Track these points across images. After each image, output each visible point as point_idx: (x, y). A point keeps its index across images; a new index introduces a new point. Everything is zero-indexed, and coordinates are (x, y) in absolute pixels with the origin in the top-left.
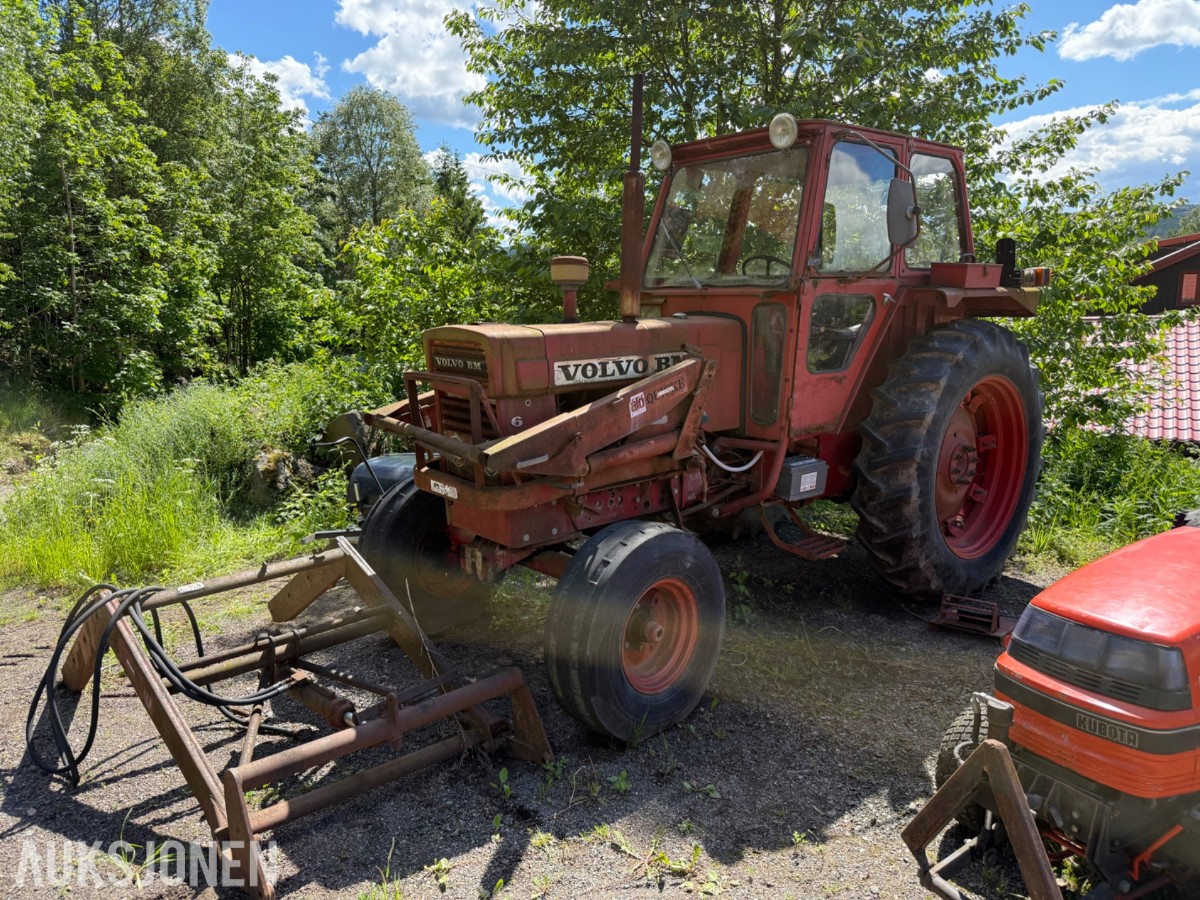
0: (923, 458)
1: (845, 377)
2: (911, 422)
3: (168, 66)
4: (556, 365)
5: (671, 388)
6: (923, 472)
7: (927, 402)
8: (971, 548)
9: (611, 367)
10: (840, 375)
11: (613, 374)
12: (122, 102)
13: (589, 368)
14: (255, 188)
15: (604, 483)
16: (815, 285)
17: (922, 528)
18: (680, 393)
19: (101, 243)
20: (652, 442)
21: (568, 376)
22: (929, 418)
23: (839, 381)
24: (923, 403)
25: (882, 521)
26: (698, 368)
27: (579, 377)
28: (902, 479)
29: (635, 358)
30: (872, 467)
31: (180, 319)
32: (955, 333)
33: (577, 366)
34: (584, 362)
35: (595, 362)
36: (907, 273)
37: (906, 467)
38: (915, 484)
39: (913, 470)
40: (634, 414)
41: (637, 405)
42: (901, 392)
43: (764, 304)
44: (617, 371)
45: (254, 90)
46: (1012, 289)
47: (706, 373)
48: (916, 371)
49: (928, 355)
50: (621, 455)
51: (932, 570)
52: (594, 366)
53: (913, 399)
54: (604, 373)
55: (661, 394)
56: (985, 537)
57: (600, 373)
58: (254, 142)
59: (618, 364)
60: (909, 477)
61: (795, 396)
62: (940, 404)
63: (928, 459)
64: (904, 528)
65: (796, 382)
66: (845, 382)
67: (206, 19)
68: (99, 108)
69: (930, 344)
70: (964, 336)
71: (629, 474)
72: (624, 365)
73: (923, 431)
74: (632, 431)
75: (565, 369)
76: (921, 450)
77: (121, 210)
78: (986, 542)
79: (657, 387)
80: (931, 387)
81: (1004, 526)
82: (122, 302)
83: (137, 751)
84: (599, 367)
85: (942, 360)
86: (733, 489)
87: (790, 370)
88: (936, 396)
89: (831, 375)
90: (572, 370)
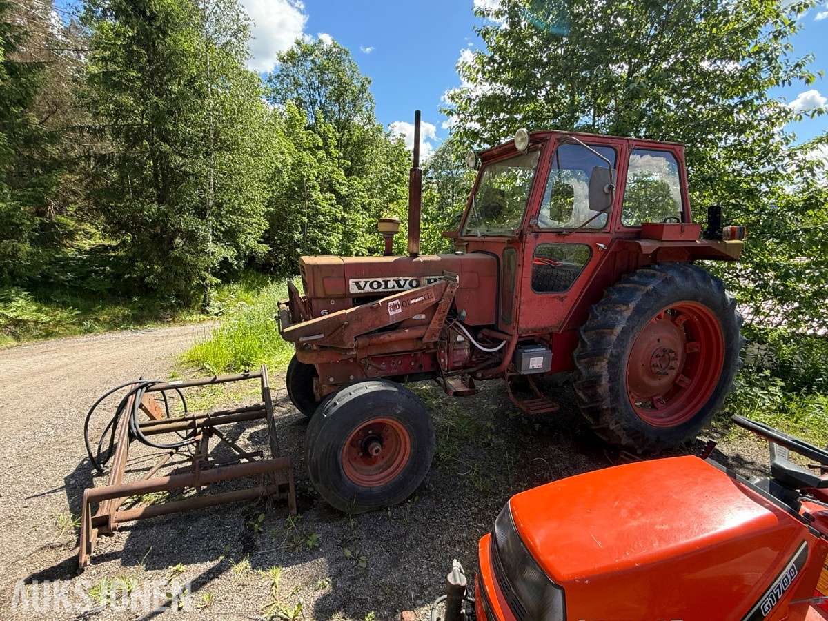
0: (612, 355)
1: (566, 297)
2: (605, 331)
3: (357, 133)
4: (351, 281)
5: (422, 298)
6: (612, 365)
7: (619, 318)
8: (668, 419)
9: (391, 283)
10: (562, 295)
11: (393, 287)
12: (333, 151)
13: (375, 283)
14: (390, 187)
15: (379, 352)
16: (537, 237)
17: (611, 403)
18: (428, 302)
19: (317, 213)
20: (407, 330)
21: (359, 288)
22: (618, 329)
23: (562, 299)
24: (617, 318)
25: (585, 394)
26: (443, 286)
27: (368, 288)
28: (597, 368)
29: (410, 279)
30: (580, 358)
31: (348, 247)
32: (652, 272)
33: (366, 282)
34: (371, 280)
35: (380, 280)
36: (622, 229)
37: (600, 360)
38: (605, 372)
39: (604, 363)
40: (391, 313)
41: (394, 307)
42: (603, 310)
43: (508, 248)
44: (396, 285)
45: (395, 141)
46: (714, 242)
47: (448, 290)
48: (615, 296)
49: (628, 285)
50: (382, 337)
51: (622, 431)
52: (379, 283)
53: (610, 315)
54: (386, 286)
55: (413, 301)
56: (681, 413)
57: (383, 286)
58: (392, 166)
59: (398, 282)
60: (602, 368)
61: (521, 307)
62: (629, 319)
63: (618, 357)
64: (598, 401)
65: (522, 299)
66: (566, 300)
67: (374, 111)
68: (321, 153)
69: (631, 278)
70: (658, 273)
71: (397, 348)
72: (402, 283)
73: (614, 338)
74: (391, 323)
75: (357, 283)
76: (610, 350)
77: (326, 199)
78: (682, 416)
79: (410, 297)
80: (624, 308)
81: (700, 407)
82: (322, 239)
83: (146, 458)
84: (383, 283)
85: (637, 290)
86: (489, 362)
87: (519, 290)
88: (627, 314)
89: (553, 295)
90: (362, 284)
